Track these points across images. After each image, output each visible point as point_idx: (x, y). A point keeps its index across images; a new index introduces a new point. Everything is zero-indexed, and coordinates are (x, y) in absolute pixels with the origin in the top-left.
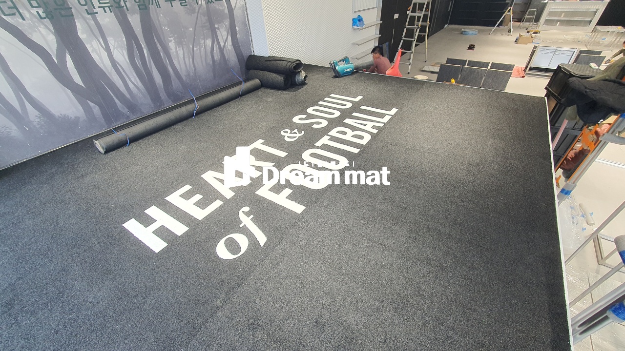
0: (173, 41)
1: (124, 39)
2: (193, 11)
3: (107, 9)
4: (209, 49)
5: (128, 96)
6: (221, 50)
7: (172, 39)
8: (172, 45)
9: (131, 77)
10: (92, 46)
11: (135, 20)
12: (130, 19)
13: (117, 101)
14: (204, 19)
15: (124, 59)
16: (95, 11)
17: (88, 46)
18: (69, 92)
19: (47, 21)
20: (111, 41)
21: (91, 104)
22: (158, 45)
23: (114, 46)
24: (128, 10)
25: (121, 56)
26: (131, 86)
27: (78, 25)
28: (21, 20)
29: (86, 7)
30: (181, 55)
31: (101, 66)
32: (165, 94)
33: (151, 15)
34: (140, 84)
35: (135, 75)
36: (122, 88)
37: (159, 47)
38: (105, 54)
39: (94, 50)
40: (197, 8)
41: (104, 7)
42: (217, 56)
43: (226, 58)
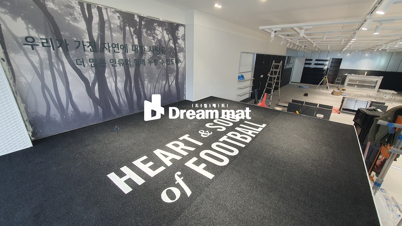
0: (147, 80)
1: (125, 78)
2: (160, 68)
3: (121, 65)
4: (163, 85)
5: (118, 105)
6: (169, 86)
7: (147, 79)
8: (146, 82)
9: (122, 96)
10: (109, 80)
11: (132, 70)
12: (130, 70)
13: (112, 107)
14: (164, 71)
15: (122, 87)
16: (116, 65)
17: (107, 80)
18: (91, 100)
19: (94, 69)
20: (118, 78)
21: (99, 107)
22: (140, 82)
23: (119, 81)
24: (130, 65)
25: (121, 86)
26: (121, 100)
27: (106, 71)
28: (83, 67)
29: (112, 63)
30: (149, 87)
31: (110, 89)
32: (136, 106)
33: (140, 68)
34: (125, 100)
35: (125, 95)
36: (116, 101)
37: (140, 83)
38: (114, 84)
39: (110, 82)
40: (162, 67)
41: (120, 64)
42: (166, 89)
43: (171, 90)
